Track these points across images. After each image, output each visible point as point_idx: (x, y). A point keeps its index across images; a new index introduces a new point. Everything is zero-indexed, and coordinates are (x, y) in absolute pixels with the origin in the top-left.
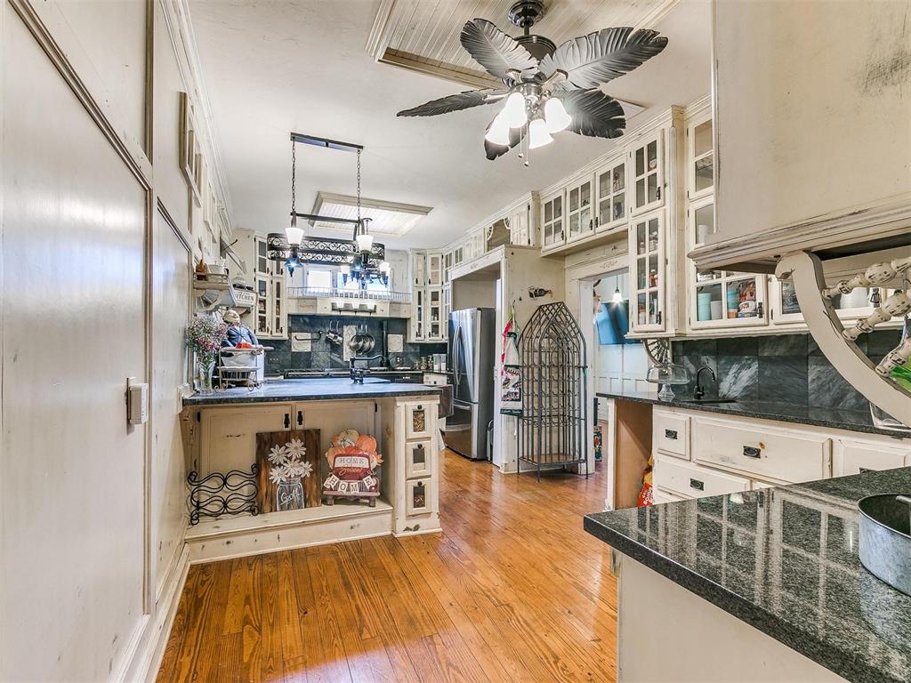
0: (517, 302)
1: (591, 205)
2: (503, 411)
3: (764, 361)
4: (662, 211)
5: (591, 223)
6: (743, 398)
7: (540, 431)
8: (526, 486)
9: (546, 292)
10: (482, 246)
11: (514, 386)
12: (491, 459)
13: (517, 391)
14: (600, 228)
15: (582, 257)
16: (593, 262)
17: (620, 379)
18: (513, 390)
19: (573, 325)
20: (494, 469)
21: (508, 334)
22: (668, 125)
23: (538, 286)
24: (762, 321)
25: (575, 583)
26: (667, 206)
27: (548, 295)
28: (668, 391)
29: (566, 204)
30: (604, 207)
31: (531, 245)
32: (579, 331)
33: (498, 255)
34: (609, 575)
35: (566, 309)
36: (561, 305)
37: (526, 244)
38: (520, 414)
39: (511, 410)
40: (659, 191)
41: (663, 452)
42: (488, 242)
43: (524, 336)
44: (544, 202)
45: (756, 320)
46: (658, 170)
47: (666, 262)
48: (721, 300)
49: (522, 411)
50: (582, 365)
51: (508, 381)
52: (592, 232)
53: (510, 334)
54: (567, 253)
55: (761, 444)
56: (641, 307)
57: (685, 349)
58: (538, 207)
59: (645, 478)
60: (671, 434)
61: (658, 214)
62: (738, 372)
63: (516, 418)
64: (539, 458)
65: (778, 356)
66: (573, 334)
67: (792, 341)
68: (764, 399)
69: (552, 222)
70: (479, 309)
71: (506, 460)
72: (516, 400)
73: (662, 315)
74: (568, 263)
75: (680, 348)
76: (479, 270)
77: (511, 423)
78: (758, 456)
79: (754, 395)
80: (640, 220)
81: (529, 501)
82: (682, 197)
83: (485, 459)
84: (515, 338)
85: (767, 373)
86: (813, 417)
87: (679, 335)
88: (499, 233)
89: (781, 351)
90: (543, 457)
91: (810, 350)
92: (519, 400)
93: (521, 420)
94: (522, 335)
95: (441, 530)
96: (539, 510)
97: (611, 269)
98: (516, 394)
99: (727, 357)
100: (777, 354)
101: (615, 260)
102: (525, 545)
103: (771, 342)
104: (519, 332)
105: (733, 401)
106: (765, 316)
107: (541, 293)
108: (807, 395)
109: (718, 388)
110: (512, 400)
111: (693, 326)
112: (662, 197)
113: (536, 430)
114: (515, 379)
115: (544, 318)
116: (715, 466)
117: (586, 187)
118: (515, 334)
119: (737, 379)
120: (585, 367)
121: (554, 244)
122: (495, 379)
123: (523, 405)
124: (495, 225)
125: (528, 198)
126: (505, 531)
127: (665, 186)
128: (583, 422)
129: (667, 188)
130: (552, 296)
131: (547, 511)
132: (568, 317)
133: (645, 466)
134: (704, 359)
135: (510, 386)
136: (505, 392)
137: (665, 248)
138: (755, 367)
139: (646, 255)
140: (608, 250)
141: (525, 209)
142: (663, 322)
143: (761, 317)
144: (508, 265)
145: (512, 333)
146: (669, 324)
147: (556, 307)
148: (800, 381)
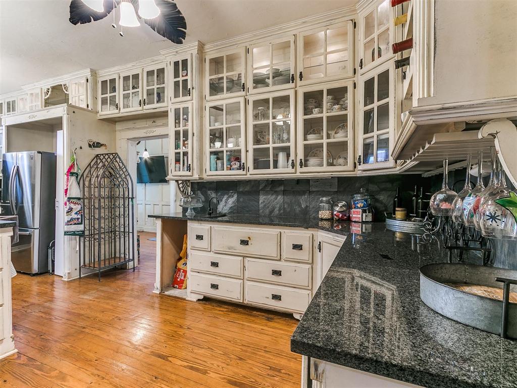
0: (78, 150)
1: (140, 90)
2: (66, 233)
3: (239, 193)
4: (191, 103)
5: (140, 102)
6: (230, 213)
7: (100, 244)
8: (90, 286)
9: (102, 145)
10: (39, 103)
11: (76, 213)
12: (53, 271)
13: (79, 216)
14: (147, 107)
15: (130, 124)
16: (138, 129)
17: (160, 205)
18: (75, 216)
19: (124, 170)
20: (56, 279)
21: (70, 173)
22: (195, 52)
23: (96, 140)
24: (244, 173)
25: (152, 352)
26: (194, 101)
27: (103, 148)
28: (192, 211)
29: (120, 85)
30: (150, 93)
31: (90, 108)
32: (129, 174)
33: (58, 111)
34: (173, 336)
35: (119, 158)
36: (116, 155)
37: (85, 107)
38: (82, 234)
39: (74, 232)
40: (189, 91)
41: (194, 248)
42: (46, 100)
43: (85, 176)
44: (100, 80)
45: (241, 172)
46: (189, 78)
47: (193, 134)
48: (223, 160)
49: (83, 232)
50: (130, 196)
51: (71, 209)
52: (140, 108)
53: (72, 174)
54: (117, 119)
55: (249, 238)
56: (177, 161)
57: (199, 187)
58: (95, 83)
59: (178, 264)
60: (200, 237)
61: (189, 105)
62: (227, 200)
63: (78, 237)
64: (99, 264)
65: (246, 191)
66: (123, 176)
67: (253, 183)
68: (240, 213)
69: (108, 95)
70: (39, 152)
71: (69, 269)
72: (78, 224)
73: (191, 166)
74: (118, 127)
75: (196, 186)
76: (36, 122)
77: (74, 242)
78: (248, 244)
79: (235, 211)
80: (177, 106)
81: (97, 298)
82: (202, 98)
83: (47, 272)
84: (77, 177)
85: (241, 200)
86: (261, 221)
87: (200, 178)
88: (57, 95)
89: (247, 188)
90: (102, 263)
91: (260, 188)
92: (81, 223)
93: (82, 239)
94: (83, 175)
95: (16, 350)
96: (108, 304)
97: (151, 135)
98: (78, 219)
99: (221, 192)
100: (246, 189)
101: (154, 129)
102: (105, 336)
103: (243, 183)
104: (80, 173)
105: (224, 215)
106: (245, 170)
107: (98, 145)
108: (259, 210)
109: (217, 208)
110: (75, 224)
111: (207, 174)
112: (191, 94)
113: (97, 244)
114: (77, 208)
115: (101, 164)
116: (224, 252)
117: (136, 77)
118: (77, 174)
119: (226, 204)
120: (132, 198)
121: (109, 112)
122: (56, 208)
123: (85, 227)
124: (53, 88)
125: (87, 73)
126: (84, 330)
127: (193, 88)
128: (131, 234)
129: (194, 90)
130: (106, 149)
131: (114, 303)
132: (121, 164)
133: (177, 257)
134: (209, 192)
135: (73, 213)
136: (67, 218)
137: (192, 126)
138: (235, 196)
139: (181, 129)
140: (149, 122)
141: (84, 81)
142: (191, 171)
143: (244, 170)
144: (70, 121)
145: (74, 173)
146: (195, 172)
147: (111, 157)
148: (256, 203)
